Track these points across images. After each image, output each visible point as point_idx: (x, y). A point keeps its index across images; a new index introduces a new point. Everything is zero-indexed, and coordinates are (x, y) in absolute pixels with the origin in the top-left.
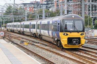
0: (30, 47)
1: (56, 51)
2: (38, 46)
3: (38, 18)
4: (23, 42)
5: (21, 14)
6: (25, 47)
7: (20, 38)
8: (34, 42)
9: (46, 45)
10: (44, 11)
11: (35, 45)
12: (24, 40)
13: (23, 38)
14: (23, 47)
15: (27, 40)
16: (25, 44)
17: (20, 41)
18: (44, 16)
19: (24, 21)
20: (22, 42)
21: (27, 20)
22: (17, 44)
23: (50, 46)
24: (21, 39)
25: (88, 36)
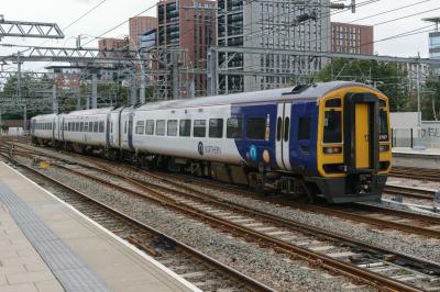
0: (53, 173)
2: (70, 170)
4: (39, 161)
15: (50, 157)
16: (42, 165)
19: (48, 111)
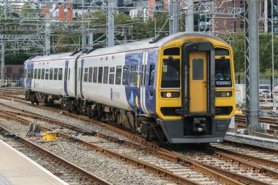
1: (157, 165)
2: (91, 147)
3: (91, 42)
5: (30, 28)
6: (46, 148)
7: (25, 115)
8: (79, 131)
9: (122, 142)
10: (111, 20)
11: (81, 142)
12: (42, 124)
13: (36, 118)
14: (39, 149)
17: (28, 128)
18: (111, 35)
20: (35, 131)
21: (52, 52)
22: (18, 138)
23: (135, 147)
24: (32, 120)
25: (272, 108)
